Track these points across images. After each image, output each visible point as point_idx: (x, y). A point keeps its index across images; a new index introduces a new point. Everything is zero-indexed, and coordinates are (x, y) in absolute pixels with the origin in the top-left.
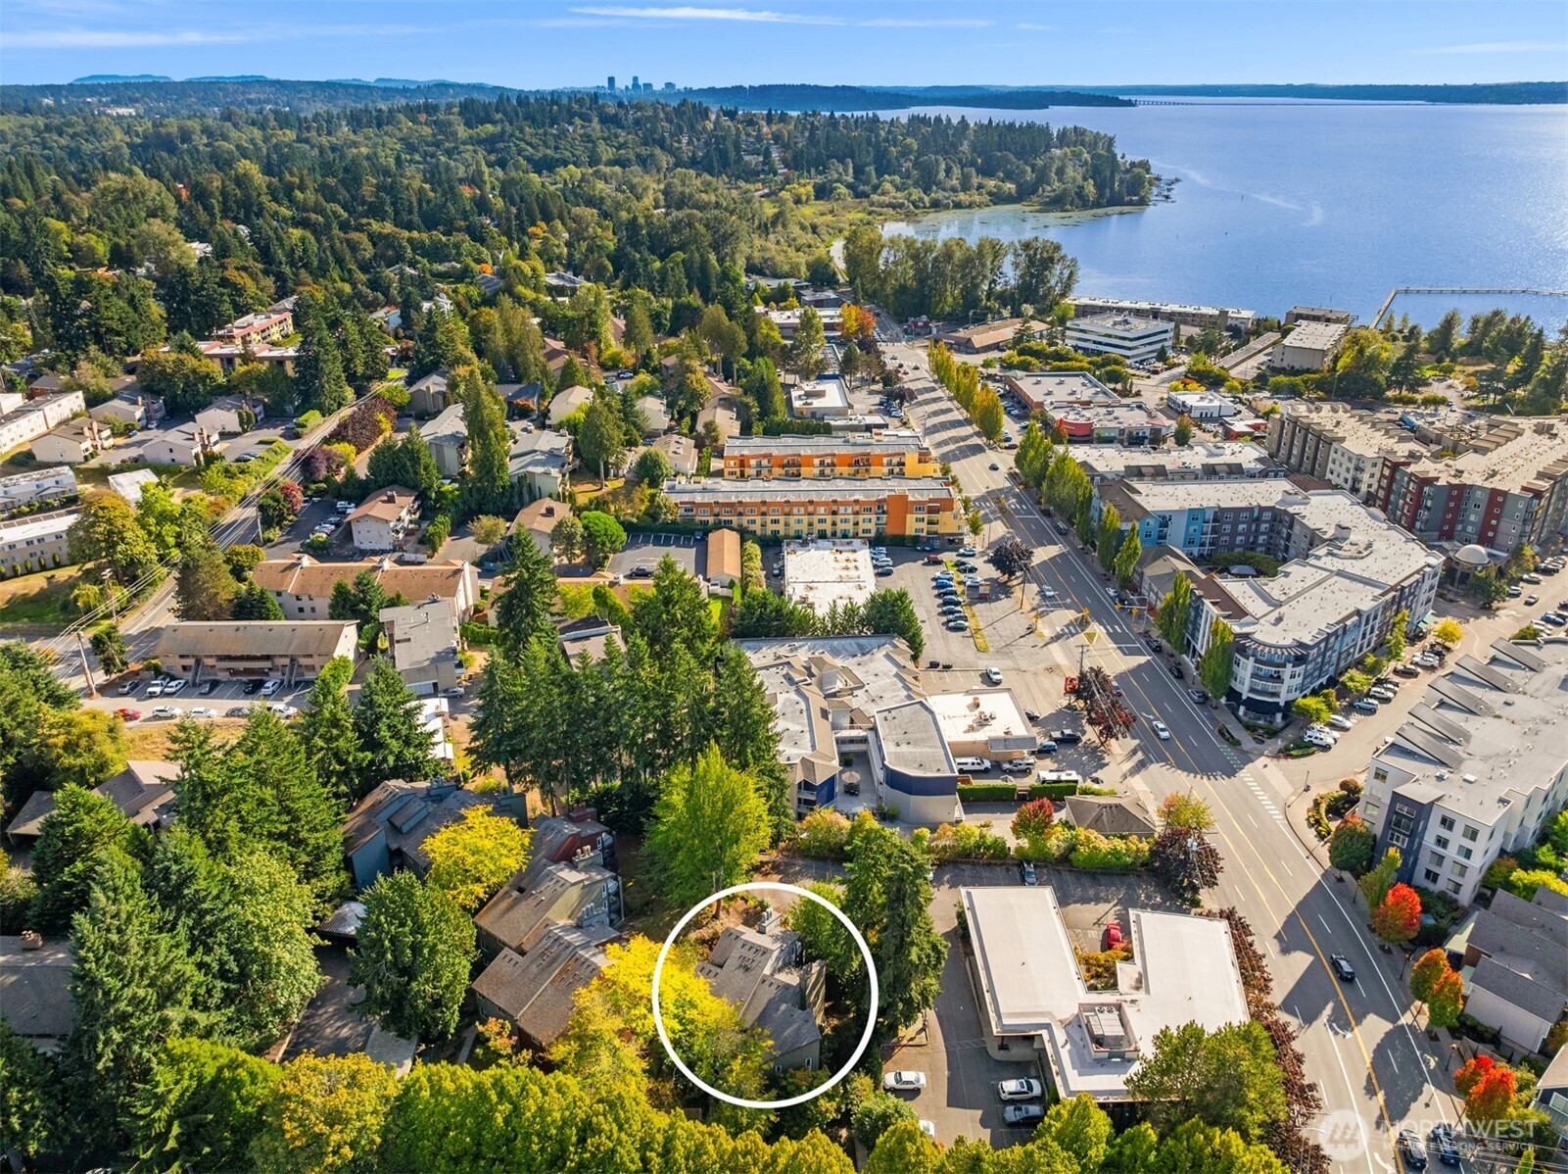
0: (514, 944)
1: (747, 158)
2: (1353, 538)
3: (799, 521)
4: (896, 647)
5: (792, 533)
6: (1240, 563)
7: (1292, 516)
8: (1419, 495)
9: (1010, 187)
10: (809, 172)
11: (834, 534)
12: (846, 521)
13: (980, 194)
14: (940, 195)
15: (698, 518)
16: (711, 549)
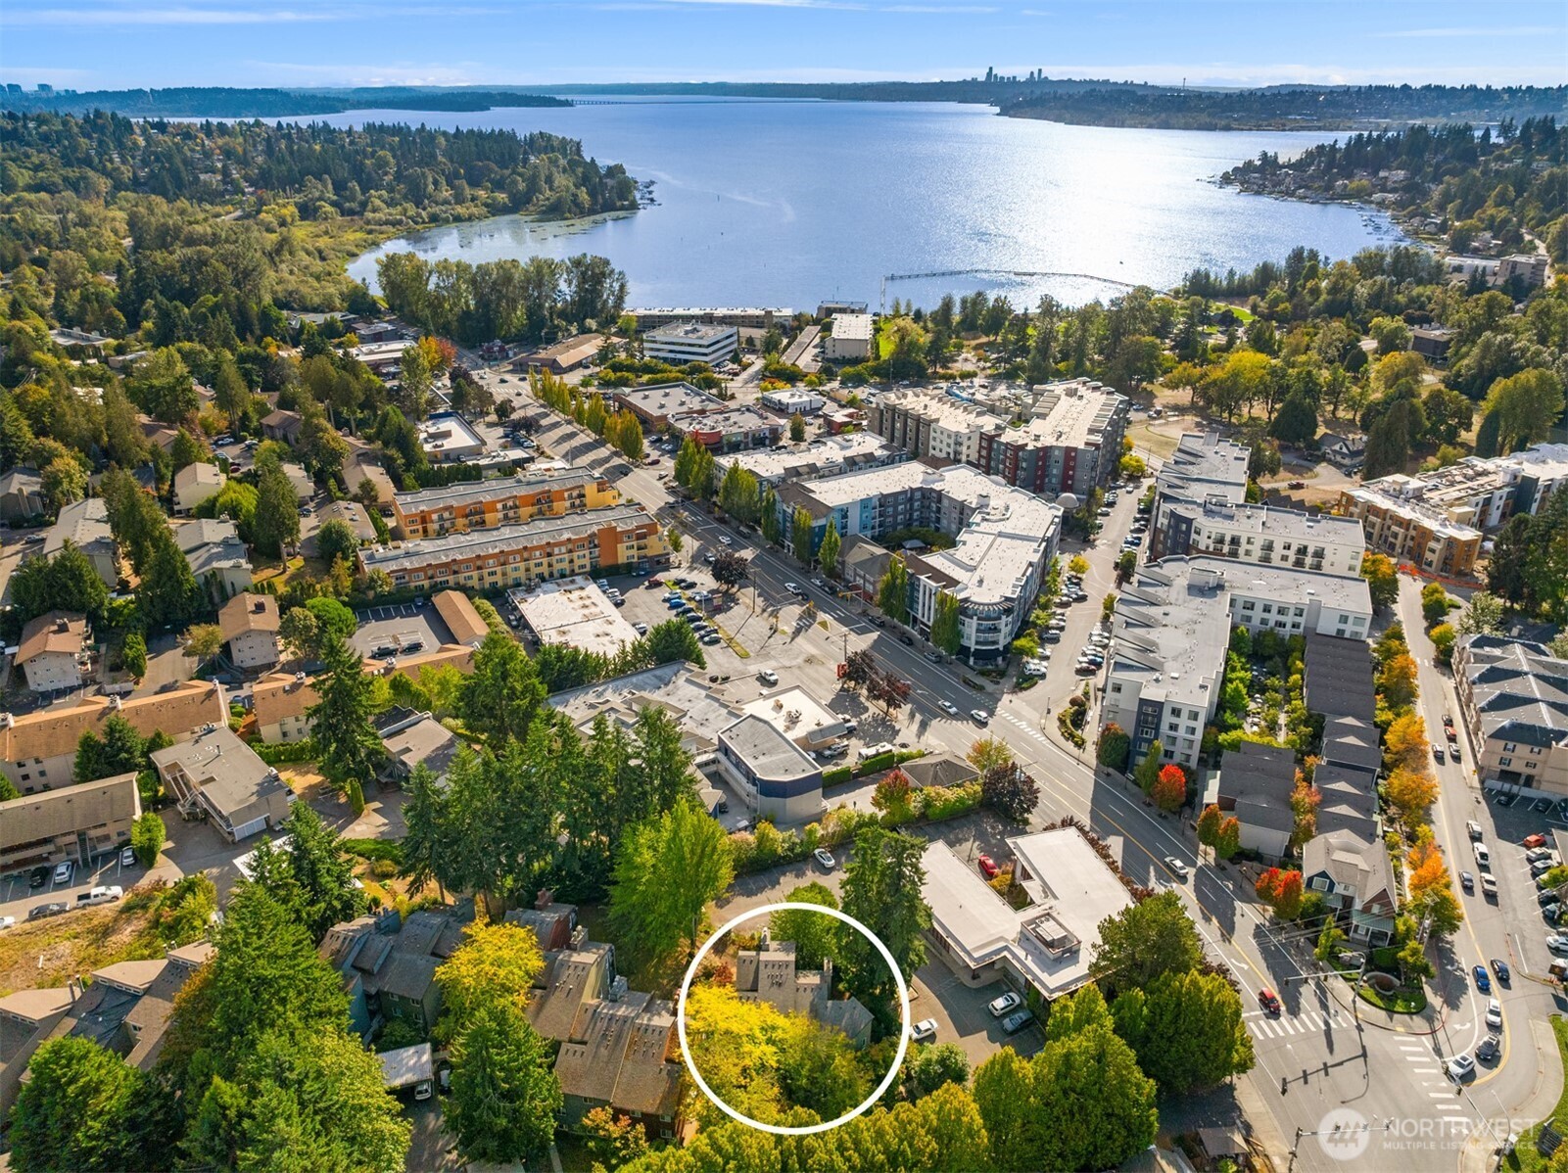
0: (566, 1037)
1: (202, 177)
2: (993, 503)
3: (516, 569)
4: (691, 671)
5: (510, 582)
6: (911, 538)
7: (939, 493)
8: (1016, 460)
9: (502, 197)
10: (284, 191)
11: (551, 575)
12: (561, 561)
13: (476, 206)
14: (436, 209)
15: (413, 585)
16: (444, 613)
